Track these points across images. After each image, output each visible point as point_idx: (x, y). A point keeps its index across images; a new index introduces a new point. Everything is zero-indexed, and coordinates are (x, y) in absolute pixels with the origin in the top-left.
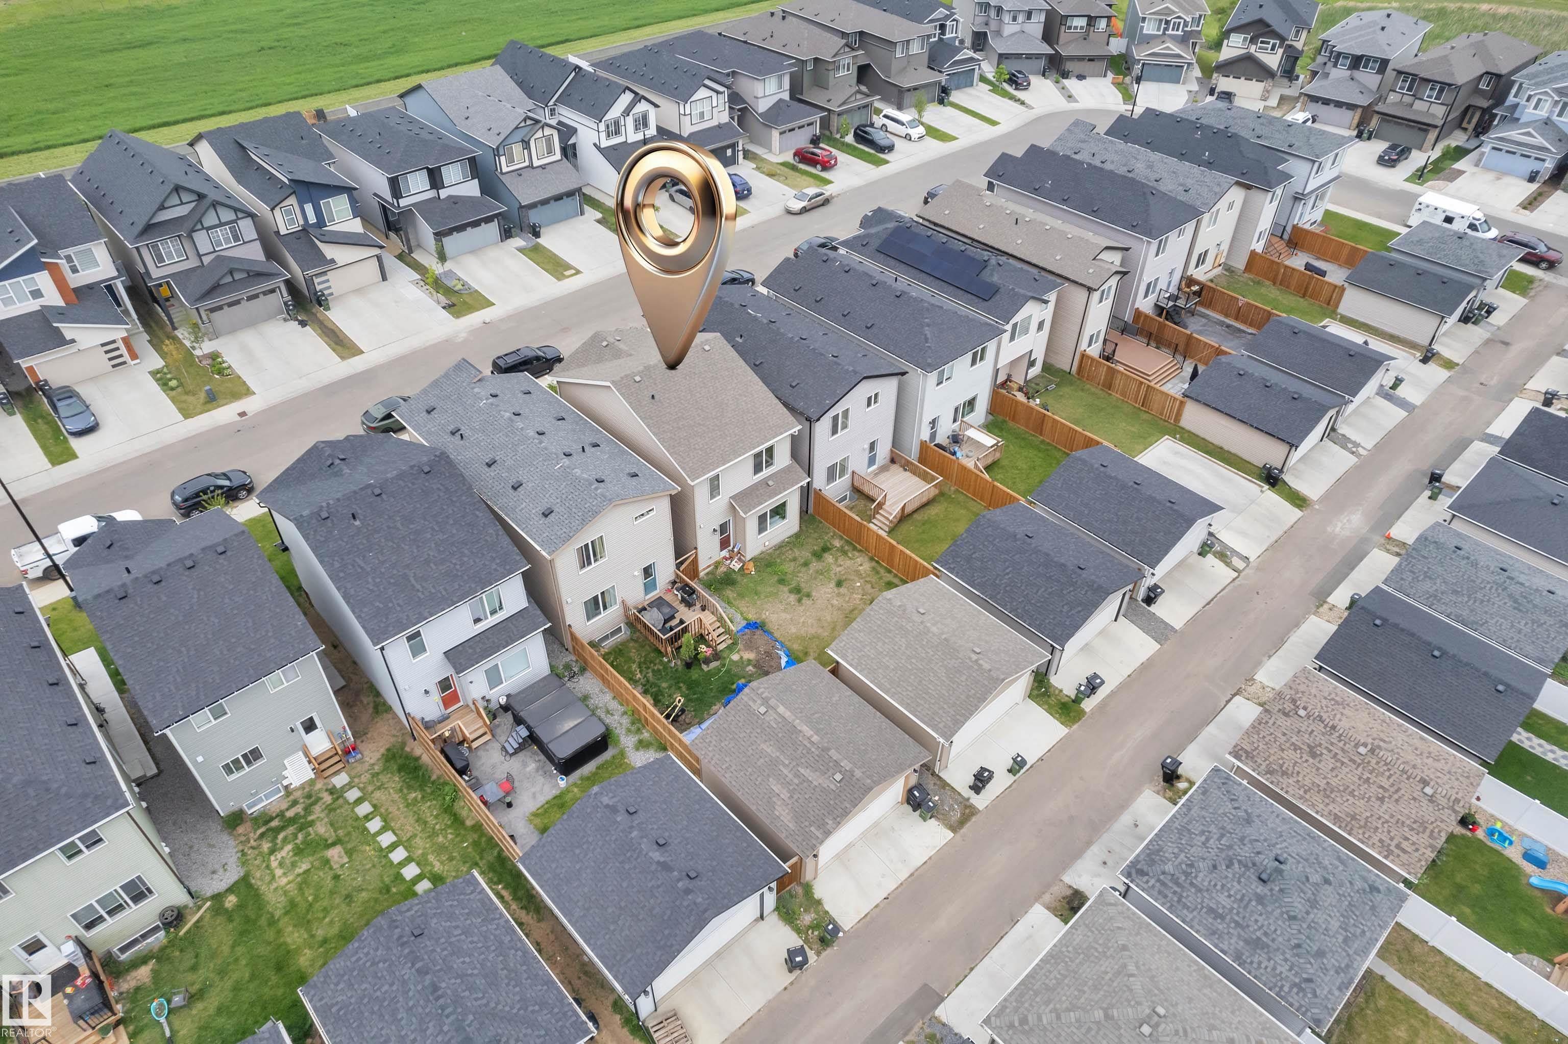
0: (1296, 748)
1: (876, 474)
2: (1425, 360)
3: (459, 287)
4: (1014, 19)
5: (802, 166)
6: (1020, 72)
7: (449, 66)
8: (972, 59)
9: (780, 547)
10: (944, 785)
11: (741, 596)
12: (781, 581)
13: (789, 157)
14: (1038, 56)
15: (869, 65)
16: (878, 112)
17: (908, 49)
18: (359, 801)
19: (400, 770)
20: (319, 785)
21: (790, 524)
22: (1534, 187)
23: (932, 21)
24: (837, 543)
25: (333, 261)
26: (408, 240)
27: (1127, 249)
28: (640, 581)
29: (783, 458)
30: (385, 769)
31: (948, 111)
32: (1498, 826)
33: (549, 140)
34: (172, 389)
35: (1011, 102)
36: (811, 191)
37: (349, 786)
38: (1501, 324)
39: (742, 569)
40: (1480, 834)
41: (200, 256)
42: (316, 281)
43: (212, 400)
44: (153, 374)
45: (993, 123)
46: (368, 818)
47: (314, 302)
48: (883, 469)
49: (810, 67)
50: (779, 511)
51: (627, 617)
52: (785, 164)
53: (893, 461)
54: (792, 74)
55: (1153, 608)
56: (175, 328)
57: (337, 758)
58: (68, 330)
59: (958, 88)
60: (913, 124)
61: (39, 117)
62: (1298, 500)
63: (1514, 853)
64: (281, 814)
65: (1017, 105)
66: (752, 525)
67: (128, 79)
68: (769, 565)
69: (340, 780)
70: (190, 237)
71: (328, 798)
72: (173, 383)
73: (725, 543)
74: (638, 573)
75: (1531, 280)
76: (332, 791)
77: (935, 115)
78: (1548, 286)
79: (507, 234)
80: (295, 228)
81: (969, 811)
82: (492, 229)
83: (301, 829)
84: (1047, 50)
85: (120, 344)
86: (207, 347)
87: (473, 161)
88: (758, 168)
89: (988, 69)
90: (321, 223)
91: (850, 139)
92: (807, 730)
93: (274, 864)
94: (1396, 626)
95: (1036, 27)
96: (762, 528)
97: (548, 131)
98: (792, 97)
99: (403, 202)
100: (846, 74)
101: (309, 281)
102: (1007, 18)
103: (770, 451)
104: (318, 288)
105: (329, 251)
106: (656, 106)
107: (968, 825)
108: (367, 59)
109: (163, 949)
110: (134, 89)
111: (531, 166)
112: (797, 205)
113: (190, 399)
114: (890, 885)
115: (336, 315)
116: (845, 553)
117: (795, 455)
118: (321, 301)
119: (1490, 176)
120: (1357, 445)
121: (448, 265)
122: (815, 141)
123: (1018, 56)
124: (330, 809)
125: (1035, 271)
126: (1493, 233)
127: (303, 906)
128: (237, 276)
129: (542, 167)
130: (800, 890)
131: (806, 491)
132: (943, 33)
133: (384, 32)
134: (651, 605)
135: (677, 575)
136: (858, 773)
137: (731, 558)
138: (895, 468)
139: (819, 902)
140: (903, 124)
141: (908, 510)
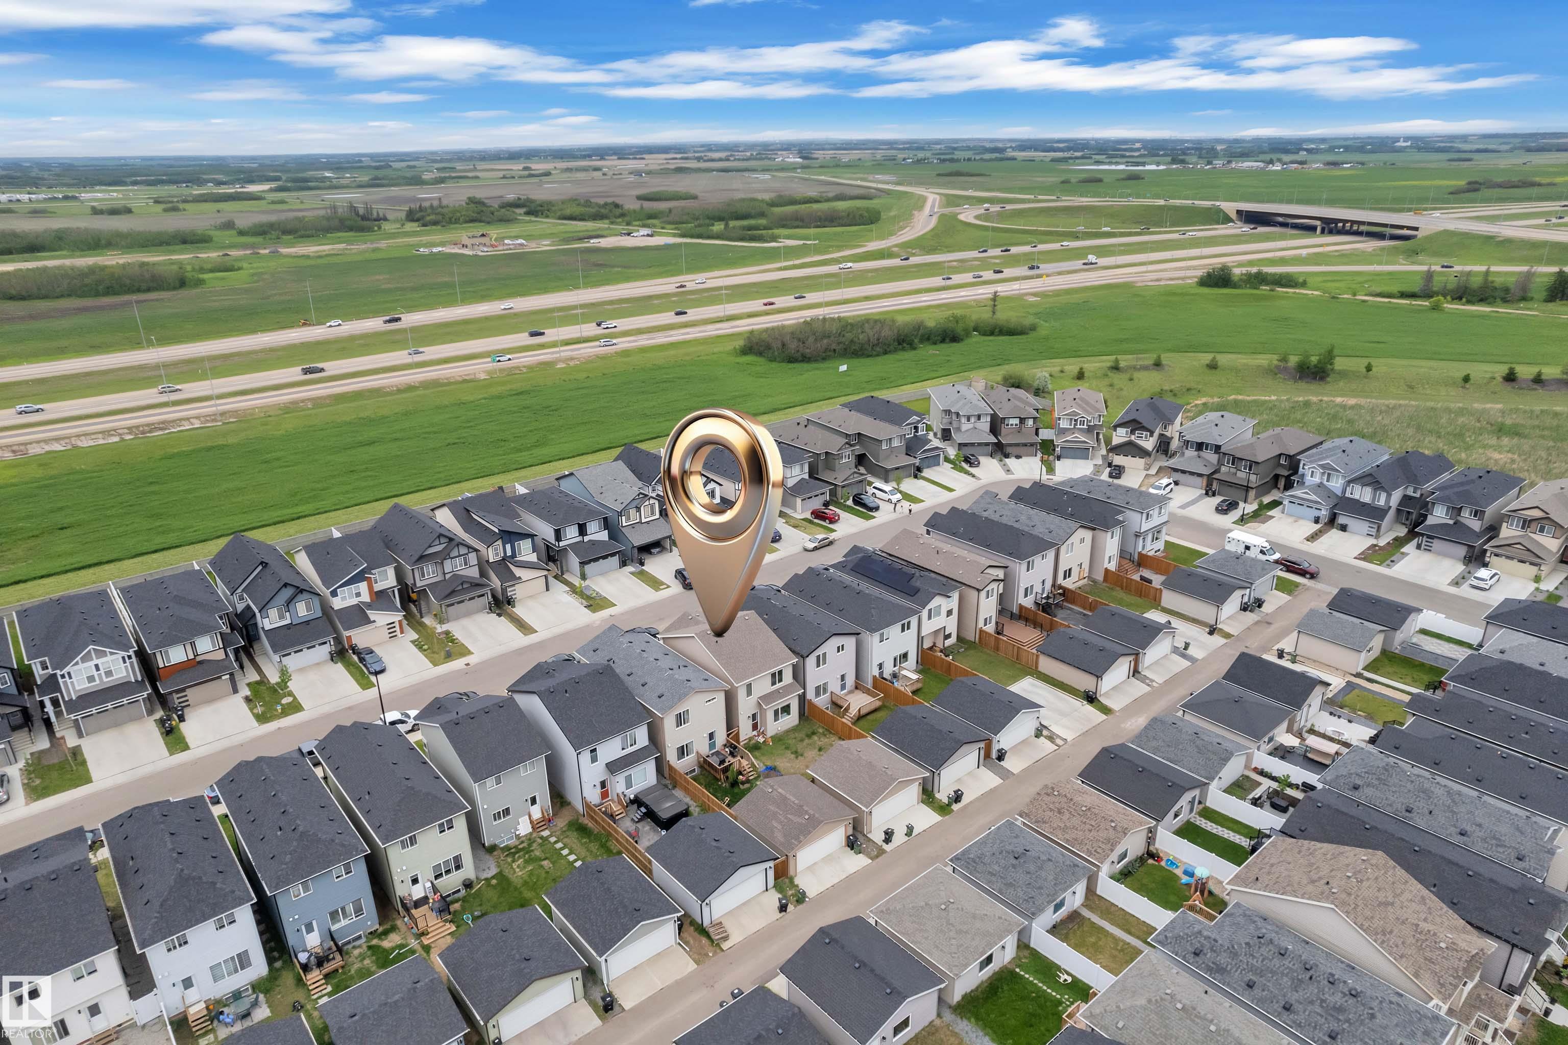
0: (1051, 810)
1: (846, 695)
2: (1211, 633)
3: (594, 595)
4: (968, 420)
5: (816, 521)
6: (973, 455)
7: (579, 455)
8: (937, 448)
9: (788, 732)
10: (870, 840)
11: (763, 754)
12: (787, 748)
13: (808, 515)
14: (987, 444)
15: (865, 454)
16: (870, 483)
17: (890, 444)
18: (556, 842)
19: (577, 830)
20: (534, 835)
21: (792, 719)
22: (1318, 526)
23: (907, 425)
24: (821, 730)
25: (520, 578)
26: (562, 567)
27: (1006, 567)
28: (707, 741)
29: (788, 678)
30: (568, 830)
31: (921, 482)
32: (1171, 858)
33: (652, 506)
34: (425, 650)
35: (965, 476)
36: (820, 537)
37: (551, 836)
38: (1270, 611)
39: (764, 742)
40: (1163, 863)
41: (444, 574)
42: (509, 590)
43: (449, 656)
44: (413, 642)
45: (951, 490)
46: (562, 849)
47: (505, 603)
48: (850, 692)
49: (823, 457)
50: (786, 709)
51: (699, 762)
52: (805, 520)
53: (856, 688)
54: (810, 463)
55: (1002, 763)
56: (422, 617)
57: (543, 823)
58: (372, 614)
59: (928, 467)
60: (892, 493)
61: (315, 493)
62: (1106, 710)
63: (1179, 872)
64: (516, 847)
65: (969, 478)
66: (770, 715)
67: (364, 467)
68: (780, 740)
69: (546, 833)
70: (442, 563)
71: (540, 841)
72: (426, 647)
73: (755, 727)
74: (706, 735)
75: (1297, 585)
76: (542, 838)
77: (910, 485)
78: (1308, 589)
79: (623, 564)
80: (498, 558)
81: (881, 852)
82: (616, 559)
83: (527, 853)
84: (993, 439)
85: (397, 625)
86: (445, 627)
87: (605, 519)
88: (787, 522)
89: (952, 452)
90: (514, 555)
91: (850, 502)
92: (793, 799)
93: (515, 867)
94: (1122, 757)
95: (985, 425)
96: (776, 718)
97: (652, 501)
98: (810, 476)
99: (561, 544)
100: (847, 459)
101: (504, 590)
102: (963, 420)
103: (780, 672)
104: (509, 594)
105: (518, 572)
106: (721, 485)
107: (880, 858)
108: (520, 450)
109: (465, 897)
110: (370, 473)
111: (640, 522)
112: (811, 546)
113: (436, 656)
114: (836, 881)
115: (519, 610)
116: (825, 735)
117: (795, 676)
118: (510, 602)
119: (1291, 520)
120: (1152, 681)
121: (587, 582)
122: (826, 504)
123: (972, 444)
124: (541, 845)
125: (944, 580)
126: (1277, 556)
127: (531, 884)
128: (465, 586)
129: (647, 523)
130: (787, 880)
131: (802, 698)
132: (917, 432)
133: (531, 431)
134: (713, 754)
135: (728, 741)
136: (817, 815)
137: (759, 736)
138: (857, 691)
139: (797, 886)
140: (886, 492)
141: (863, 712)
